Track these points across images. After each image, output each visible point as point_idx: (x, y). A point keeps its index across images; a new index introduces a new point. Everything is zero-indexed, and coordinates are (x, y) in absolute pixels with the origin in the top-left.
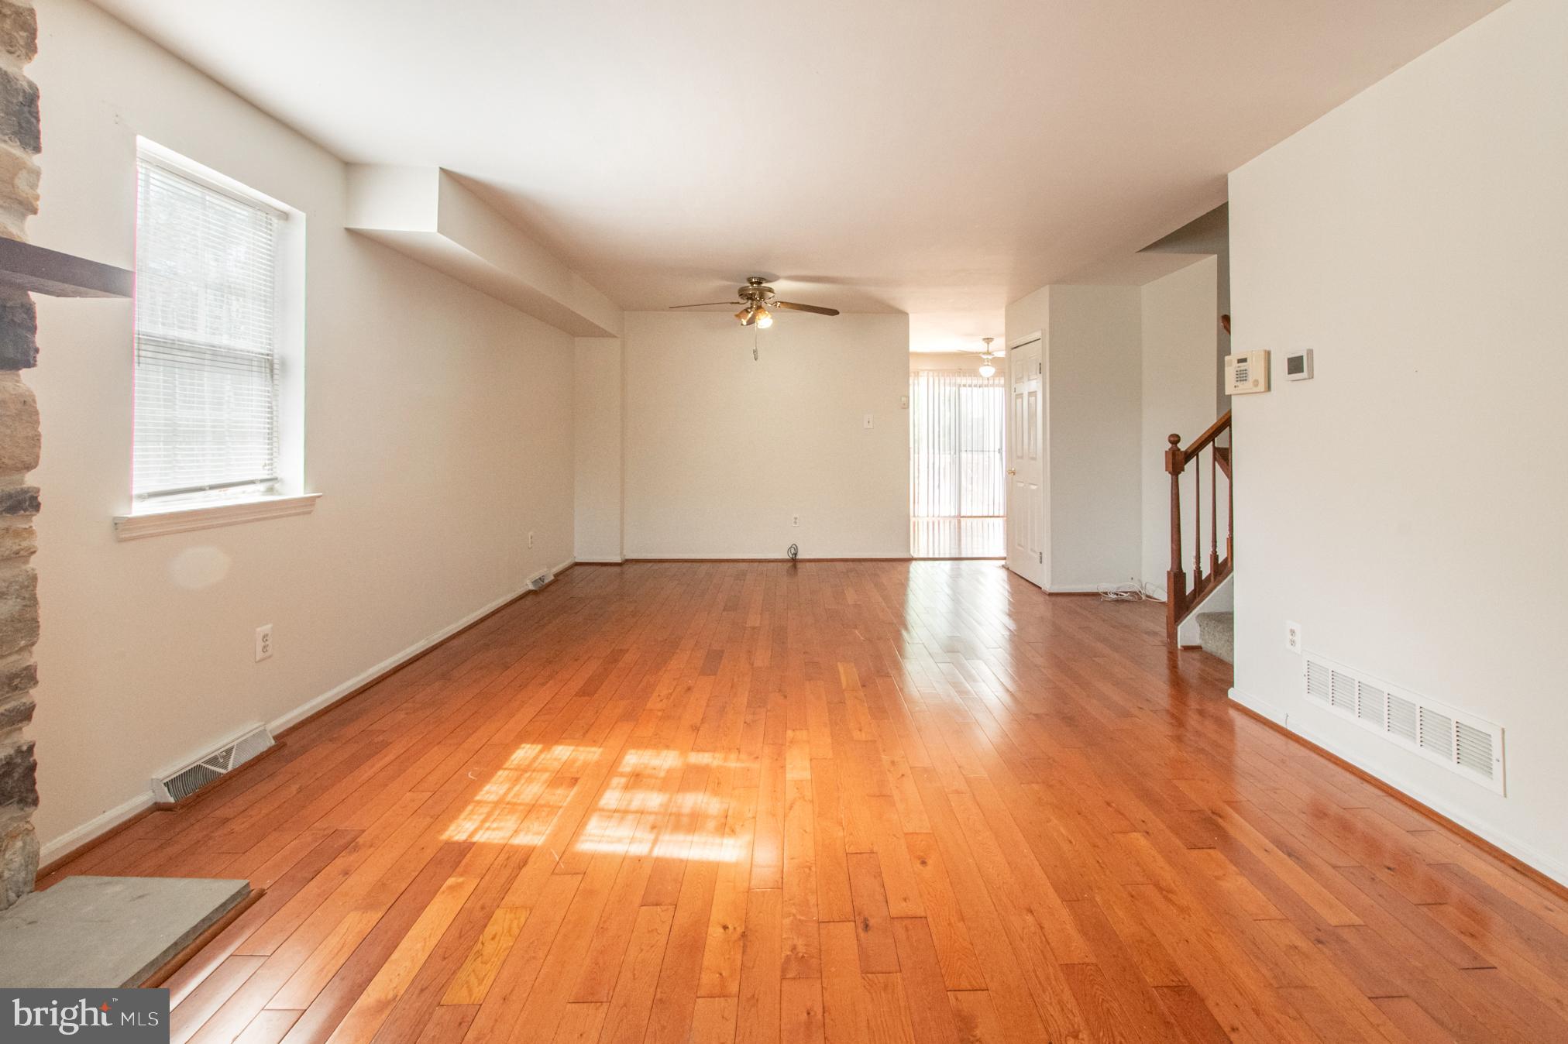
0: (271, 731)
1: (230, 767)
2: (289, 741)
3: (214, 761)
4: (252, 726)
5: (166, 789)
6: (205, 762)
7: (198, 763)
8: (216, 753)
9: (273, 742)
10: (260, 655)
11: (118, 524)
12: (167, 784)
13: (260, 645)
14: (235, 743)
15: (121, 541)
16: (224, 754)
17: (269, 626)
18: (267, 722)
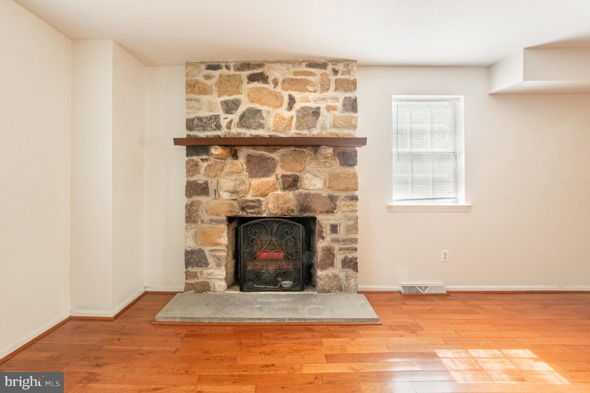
0: (446, 288)
1: (425, 292)
2: (451, 295)
3: (421, 288)
4: (439, 283)
5: (402, 288)
6: (417, 286)
7: (415, 286)
8: (422, 286)
9: (445, 292)
10: (442, 259)
11: (389, 207)
12: (403, 287)
13: (443, 256)
14: (430, 286)
15: (389, 212)
16: (424, 287)
17: (448, 250)
18: (445, 285)
